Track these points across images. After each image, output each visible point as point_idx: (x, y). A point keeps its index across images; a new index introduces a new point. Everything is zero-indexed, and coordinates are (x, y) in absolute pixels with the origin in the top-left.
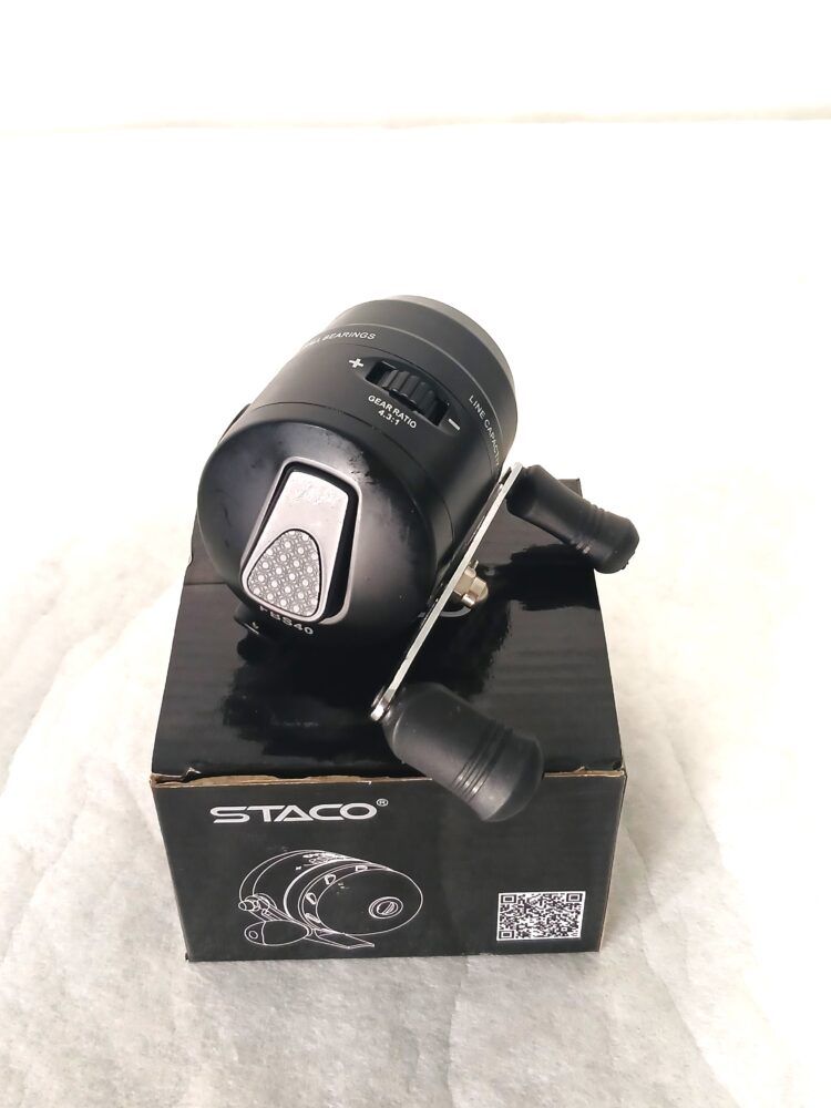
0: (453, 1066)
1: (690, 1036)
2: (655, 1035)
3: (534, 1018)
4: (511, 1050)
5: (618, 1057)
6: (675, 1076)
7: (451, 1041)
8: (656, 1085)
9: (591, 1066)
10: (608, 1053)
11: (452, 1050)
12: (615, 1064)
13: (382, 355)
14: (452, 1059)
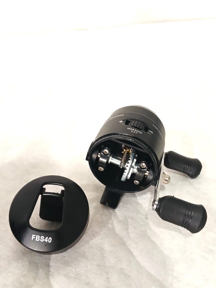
0: (51, 273)
1: (131, 252)
2: (119, 253)
3: (79, 253)
4: (71, 264)
5: (107, 261)
6: (127, 265)
7: (50, 265)
8: (120, 269)
9: (98, 265)
10: (104, 261)
11: (50, 268)
12: (106, 264)
13: (126, 118)
14: (50, 270)
